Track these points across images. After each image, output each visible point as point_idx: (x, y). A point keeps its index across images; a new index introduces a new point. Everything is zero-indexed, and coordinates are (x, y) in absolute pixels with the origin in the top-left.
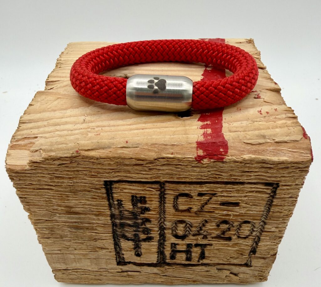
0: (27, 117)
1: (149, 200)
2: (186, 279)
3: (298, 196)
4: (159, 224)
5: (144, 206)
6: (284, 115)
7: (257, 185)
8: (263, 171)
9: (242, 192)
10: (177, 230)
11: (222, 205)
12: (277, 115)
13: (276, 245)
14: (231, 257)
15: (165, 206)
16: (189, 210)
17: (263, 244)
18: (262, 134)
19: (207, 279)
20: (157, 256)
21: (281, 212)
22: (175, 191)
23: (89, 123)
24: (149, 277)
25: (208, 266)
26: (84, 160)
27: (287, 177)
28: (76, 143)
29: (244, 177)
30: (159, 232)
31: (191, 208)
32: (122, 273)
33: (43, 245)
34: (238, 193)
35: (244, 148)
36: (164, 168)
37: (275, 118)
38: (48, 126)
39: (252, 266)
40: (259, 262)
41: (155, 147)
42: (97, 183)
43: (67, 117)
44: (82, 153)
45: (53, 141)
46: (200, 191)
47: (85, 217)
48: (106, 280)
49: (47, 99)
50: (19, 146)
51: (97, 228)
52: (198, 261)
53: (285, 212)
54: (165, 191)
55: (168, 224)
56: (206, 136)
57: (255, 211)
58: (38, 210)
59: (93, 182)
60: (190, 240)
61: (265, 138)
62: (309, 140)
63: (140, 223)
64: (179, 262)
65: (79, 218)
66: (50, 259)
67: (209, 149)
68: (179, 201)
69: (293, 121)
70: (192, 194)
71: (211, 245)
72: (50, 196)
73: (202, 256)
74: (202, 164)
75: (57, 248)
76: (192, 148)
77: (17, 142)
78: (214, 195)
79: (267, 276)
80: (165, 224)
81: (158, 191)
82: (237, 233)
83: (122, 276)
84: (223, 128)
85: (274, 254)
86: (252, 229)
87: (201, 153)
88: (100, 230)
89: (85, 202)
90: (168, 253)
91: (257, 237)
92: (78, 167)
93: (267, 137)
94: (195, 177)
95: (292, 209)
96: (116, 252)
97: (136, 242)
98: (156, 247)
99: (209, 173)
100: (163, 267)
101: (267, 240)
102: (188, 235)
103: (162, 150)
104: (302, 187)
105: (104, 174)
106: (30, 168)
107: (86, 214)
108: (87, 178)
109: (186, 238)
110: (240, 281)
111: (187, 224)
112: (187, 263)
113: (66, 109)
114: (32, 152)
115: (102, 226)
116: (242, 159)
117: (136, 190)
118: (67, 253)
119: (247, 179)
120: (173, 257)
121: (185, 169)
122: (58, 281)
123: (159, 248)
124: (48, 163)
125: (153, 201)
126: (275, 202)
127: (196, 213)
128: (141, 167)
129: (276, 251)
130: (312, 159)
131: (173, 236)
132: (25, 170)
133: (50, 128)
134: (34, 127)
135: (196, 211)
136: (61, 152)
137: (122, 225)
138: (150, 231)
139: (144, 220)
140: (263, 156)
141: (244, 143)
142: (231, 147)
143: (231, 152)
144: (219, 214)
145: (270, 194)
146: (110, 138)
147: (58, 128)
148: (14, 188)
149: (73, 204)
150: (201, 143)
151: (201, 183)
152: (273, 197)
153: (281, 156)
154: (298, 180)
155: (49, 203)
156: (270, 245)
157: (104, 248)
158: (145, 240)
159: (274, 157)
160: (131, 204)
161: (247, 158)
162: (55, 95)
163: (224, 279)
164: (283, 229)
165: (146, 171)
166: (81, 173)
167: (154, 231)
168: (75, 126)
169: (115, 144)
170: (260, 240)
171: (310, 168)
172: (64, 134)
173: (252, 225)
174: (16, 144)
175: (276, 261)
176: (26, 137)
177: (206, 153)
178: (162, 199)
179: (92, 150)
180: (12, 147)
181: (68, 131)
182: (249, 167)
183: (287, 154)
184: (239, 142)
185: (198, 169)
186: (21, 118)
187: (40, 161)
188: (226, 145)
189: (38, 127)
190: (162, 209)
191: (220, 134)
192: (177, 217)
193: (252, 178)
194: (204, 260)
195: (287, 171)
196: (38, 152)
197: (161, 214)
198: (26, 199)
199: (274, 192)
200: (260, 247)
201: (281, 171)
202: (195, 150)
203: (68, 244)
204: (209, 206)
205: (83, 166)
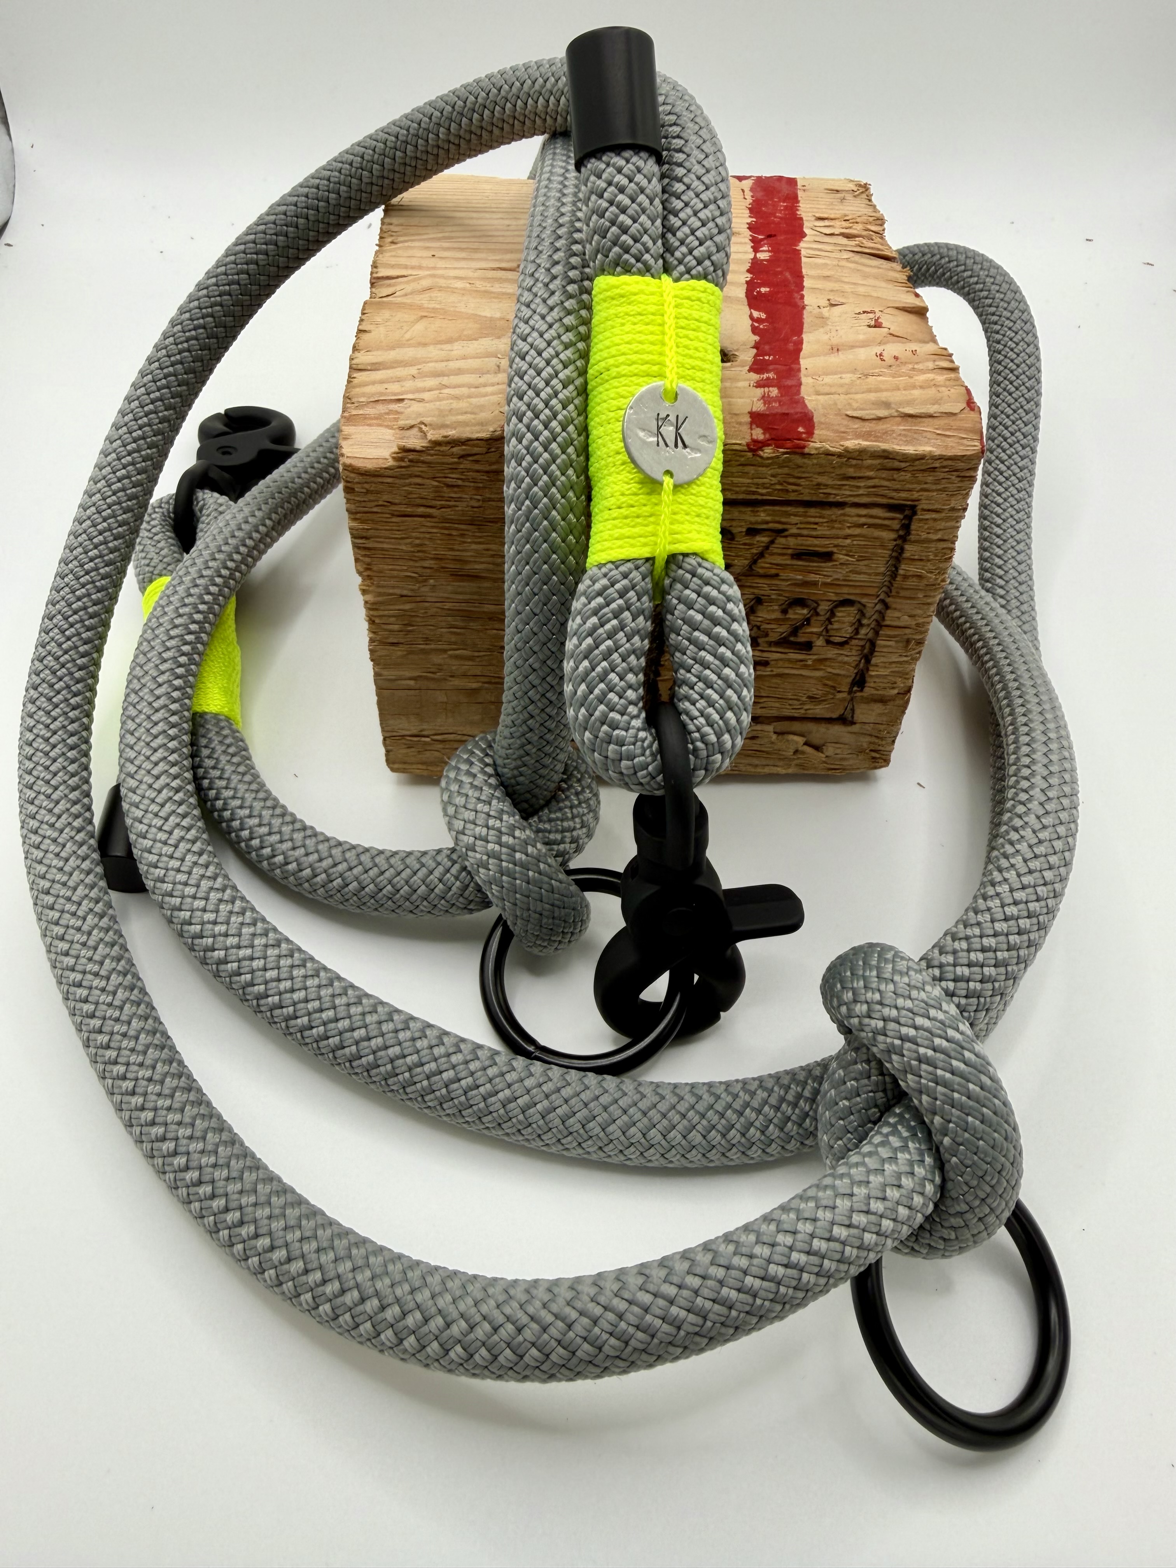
0: (364, 359)
6: (932, 363)
7: (873, 508)
8: (884, 476)
9: (840, 526)
11: (797, 559)
12: (917, 363)
13: (910, 664)
14: (809, 698)
17: (882, 659)
18: (882, 399)
27: (933, 491)
28: (496, 412)
29: (846, 490)
33: (376, 665)
34: (833, 528)
35: (846, 426)
37: (913, 368)
38: (422, 378)
39: (855, 724)
40: (873, 711)
43: (457, 359)
45: (442, 407)
46: (751, 523)
49: (395, 318)
50: (366, 418)
53: (929, 575)
56: (769, 401)
57: (865, 573)
65: (476, 590)
66: (385, 702)
67: (776, 427)
69: (948, 376)
70: (734, 531)
71: (765, 664)
72: (422, 532)
74: (761, 457)
75: (410, 672)
76: (740, 423)
77: (360, 410)
78: (780, 532)
79: (889, 752)
82: (824, 632)
84: (802, 387)
85: (906, 688)
86: (859, 621)
87: (759, 434)
91: (868, 642)
93: (892, 406)
99: (774, 480)
101: (890, 650)
110: (827, 766)
113: (450, 342)
114: (399, 430)
116: (843, 448)
118: (431, 686)
119: (850, 496)
126: (909, 550)
129: (910, 683)
132: (383, 469)
134: (389, 378)
135: (739, 573)
140: (885, 444)
141: (847, 415)
142: (821, 423)
143: (821, 433)
144: (787, 580)
145: (897, 531)
147: (444, 381)
149: (469, 554)
150: (759, 414)
151: (754, 504)
152: (904, 539)
153: (920, 445)
154: (955, 498)
156: (897, 663)
159: (906, 445)
161: (852, 447)
163: (790, 760)
168: (483, 378)
170: (874, 650)
172: (461, 394)
175: (908, 709)
176: (375, 399)
177: (770, 435)
180: (349, 420)
181: (470, 387)
182: (855, 466)
183: (933, 441)
184: (836, 415)
185: (751, 470)
186: (350, 360)
188: (811, 420)
189: (399, 380)
191: (796, 398)
193: (861, 492)
195: (934, 477)
199: (906, 528)
200: (876, 668)
201: (920, 477)
202: (745, 429)
203: (438, 660)
204: (769, 561)
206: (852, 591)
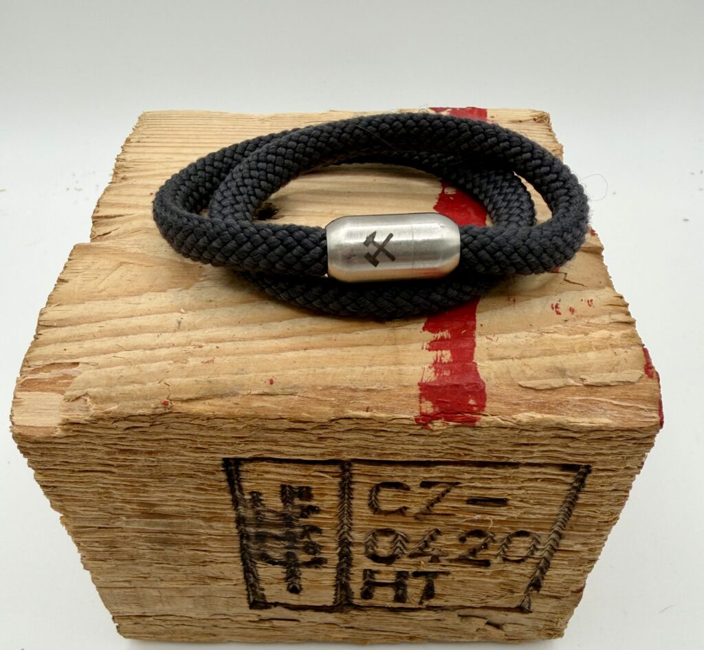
0: (54, 314)
1: (318, 494)
2: (393, 634)
3: (631, 487)
4: (339, 535)
5: (308, 503)
6: (607, 316)
7: (546, 467)
8: (558, 443)
9: (514, 481)
10: (377, 547)
11: (472, 504)
12: (593, 317)
13: (582, 575)
14: (488, 596)
15: (351, 504)
16: (402, 511)
18: (559, 365)
19: (438, 633)
20: (333, 592)
21: (595, 518)
22: (373, 477)
23: (189, 330)
24: (317, 631)
25: (440, 611)
26: (180, 420)
27: (608, 455)
28: (162, 383)
29: (519, 454)
30: (338, 551)
31: (405, 508)
32: (261, 623)
33: (92, 572)
35: (519, 397)
36: (350, 436)
37: (588, 323)
38: (102, 337)
39: (531, 612)
40: (548, 604)
41: (331, 395)
42: (207, 462)
43: (141, 315)
44: (176, 408)
45: (112, 375)
46: (425, 478)
47: (181, 523)
48: (226, 635)
49: (97, 266)
50: (40, 383)
51: (207, 542)
52: (421, 603)
53: (602, 516)
54: (352, 477)
55: (357, 536)
56: (440, 370)
57: (540, 514)
58: (82, 509)
59: (200, 461)
60: (405, 564)
61: (565, 374)
62: (657, 381)
63: (299, 534)
64: (380, 603)
65: (170, 525)
66: (107, 597)
67: (446, 401)
68: (381, 494)
69: (624, 332)
70: (409, 484)
71: (447, 573)
72: (106, 484)
73: (429, 593)
74: (432, 430)
75: (122, 577)
76: (409, 396)
77: (35, 373)
78: (455, 485)
79: (563, 629)
80: (351, 536)
81: (337, 477)
82: (501, 553)
83: (261, 629)
84: (476, 349)
85: (578, 588)
86: (534, 546)
87: (428, 407)
88: (214, 546)
89: (183, 495)
90: (356, 586)
91: (543, 561)
92: (168, 433)
93: (568, 373)
94: (414, 454)
95: (617, 511)
96: (247, 585)
97: (290, 567)
98: (333, 577)
100: (347, 613)
102: (400, 555)
103: (346, 401)
104: (639, 473)
105: (222, 447)
106: (64, 434)
107: (184, 518)
108: (187, 454)
109: (394, 561)
110: (507, 637)
111: (397, 535)
112: (396, 606)
113: (139, 293)
114: (69, 401)
115: (219, 540)
116: (514, 421)
117: (292, 475)
118: (145, 586)
119: (524, 458)
120: (367, 594)
121: (395, 438)
122: (124, 637)
123: (337, 579)
124: (104, 426)
125: (327, 494)
126: (583, 498)
127: (416, 517)
128: (301, 434)
129: (582, 585)
130: (661, 423)
131: (368, 557)
132: (54, 437)
133: (105, 341)
134: (71, 337)
135: (417, 514)
136: (131, 403)
137: (261, 537)
138: (321, 549)
139: (307, 528)
140: (559, 416)
141: (520, 386)
142: (493, 395)
143: (493, 406)
144: (464, 518)
145: (571, 484)
146: (235, 371)
147: (122, 341)
148: (30, 469)
149: (155, 499)
150: (429, 386)
151: (427, 464)
152: (579, 491)
154: (632, 460)
155: (105, 497)
156: (571, 575)
157: (221, 579)
158: (307, 565)
159: (581, 417)
160: (280, 501)
161: (525, 420)
162: (113, 254)
163: (474, 635)
164: (597, 546)
165: (311, 441)
166: (173, 444)
167: (328, 548)
168: (160, 338)
169: (246, 387)
170: (549, 566)
171: (656, 439)
172: (135, 358)
173: (534, 538)
174: (32, 379)
175: (581, 602)
176: (53, 362)
177: (440, 408)
178: (346, 490)
179: (197, 399)
180: (24, 385)
181: (145, 350)
182: (528, 436)
183: (609, 412)
184: (509, 385)
185: (422, 440)
186: (41, 314)
187: (86, 420)
188: (483, 391)
189: (81, 339)
190: (346, 509)
191: (469, 364)
192: (375, 524)
193: (535, 455)
194: (432, 600)
195: (609, 444)
196: (81, 401)
197: (343, 517)
198: (55, 490)
199: (582, 482)
200: (550, 578)
201: (595, 445)
202: (415, 402)
203: (146, 570)
204: (445, 504)
205: (177, 431)
206: (526, 526)
